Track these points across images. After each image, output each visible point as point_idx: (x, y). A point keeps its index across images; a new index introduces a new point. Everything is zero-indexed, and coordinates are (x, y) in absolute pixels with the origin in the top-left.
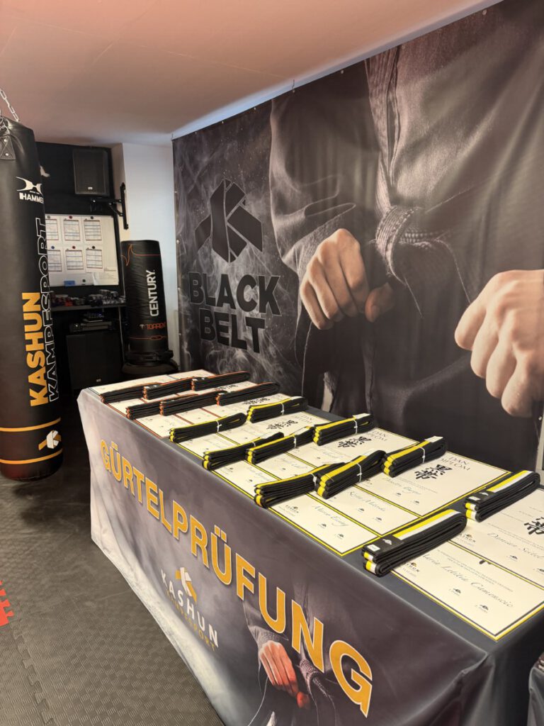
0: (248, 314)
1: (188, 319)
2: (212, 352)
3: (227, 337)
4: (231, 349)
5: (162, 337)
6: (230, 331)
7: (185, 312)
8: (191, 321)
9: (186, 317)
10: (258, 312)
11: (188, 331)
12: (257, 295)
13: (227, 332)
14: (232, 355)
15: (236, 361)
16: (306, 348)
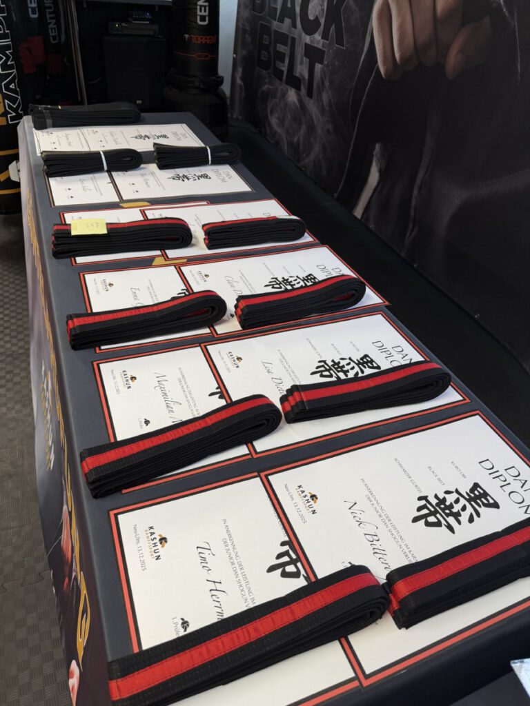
0: (307, 39)
1: (247, 36)
2: (265, 88)
3: (283, 69)
4: (284, 86)
5: (210, 56)
6: (287, 61)
7: (243, 25)
8: (250, 39)
9: (244, 31)
10: (319, 38)
11: (244, 52)
12: (323, 10)
13: (283, 62)
14: (284, 95)
15: (286, 104)
16: (362, 103)
